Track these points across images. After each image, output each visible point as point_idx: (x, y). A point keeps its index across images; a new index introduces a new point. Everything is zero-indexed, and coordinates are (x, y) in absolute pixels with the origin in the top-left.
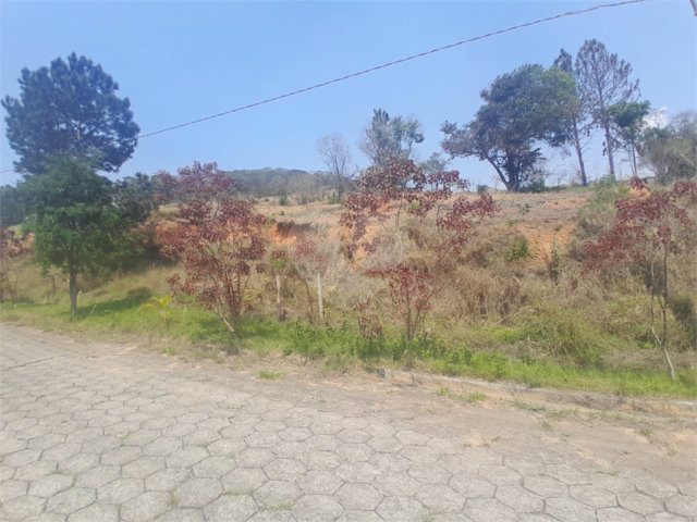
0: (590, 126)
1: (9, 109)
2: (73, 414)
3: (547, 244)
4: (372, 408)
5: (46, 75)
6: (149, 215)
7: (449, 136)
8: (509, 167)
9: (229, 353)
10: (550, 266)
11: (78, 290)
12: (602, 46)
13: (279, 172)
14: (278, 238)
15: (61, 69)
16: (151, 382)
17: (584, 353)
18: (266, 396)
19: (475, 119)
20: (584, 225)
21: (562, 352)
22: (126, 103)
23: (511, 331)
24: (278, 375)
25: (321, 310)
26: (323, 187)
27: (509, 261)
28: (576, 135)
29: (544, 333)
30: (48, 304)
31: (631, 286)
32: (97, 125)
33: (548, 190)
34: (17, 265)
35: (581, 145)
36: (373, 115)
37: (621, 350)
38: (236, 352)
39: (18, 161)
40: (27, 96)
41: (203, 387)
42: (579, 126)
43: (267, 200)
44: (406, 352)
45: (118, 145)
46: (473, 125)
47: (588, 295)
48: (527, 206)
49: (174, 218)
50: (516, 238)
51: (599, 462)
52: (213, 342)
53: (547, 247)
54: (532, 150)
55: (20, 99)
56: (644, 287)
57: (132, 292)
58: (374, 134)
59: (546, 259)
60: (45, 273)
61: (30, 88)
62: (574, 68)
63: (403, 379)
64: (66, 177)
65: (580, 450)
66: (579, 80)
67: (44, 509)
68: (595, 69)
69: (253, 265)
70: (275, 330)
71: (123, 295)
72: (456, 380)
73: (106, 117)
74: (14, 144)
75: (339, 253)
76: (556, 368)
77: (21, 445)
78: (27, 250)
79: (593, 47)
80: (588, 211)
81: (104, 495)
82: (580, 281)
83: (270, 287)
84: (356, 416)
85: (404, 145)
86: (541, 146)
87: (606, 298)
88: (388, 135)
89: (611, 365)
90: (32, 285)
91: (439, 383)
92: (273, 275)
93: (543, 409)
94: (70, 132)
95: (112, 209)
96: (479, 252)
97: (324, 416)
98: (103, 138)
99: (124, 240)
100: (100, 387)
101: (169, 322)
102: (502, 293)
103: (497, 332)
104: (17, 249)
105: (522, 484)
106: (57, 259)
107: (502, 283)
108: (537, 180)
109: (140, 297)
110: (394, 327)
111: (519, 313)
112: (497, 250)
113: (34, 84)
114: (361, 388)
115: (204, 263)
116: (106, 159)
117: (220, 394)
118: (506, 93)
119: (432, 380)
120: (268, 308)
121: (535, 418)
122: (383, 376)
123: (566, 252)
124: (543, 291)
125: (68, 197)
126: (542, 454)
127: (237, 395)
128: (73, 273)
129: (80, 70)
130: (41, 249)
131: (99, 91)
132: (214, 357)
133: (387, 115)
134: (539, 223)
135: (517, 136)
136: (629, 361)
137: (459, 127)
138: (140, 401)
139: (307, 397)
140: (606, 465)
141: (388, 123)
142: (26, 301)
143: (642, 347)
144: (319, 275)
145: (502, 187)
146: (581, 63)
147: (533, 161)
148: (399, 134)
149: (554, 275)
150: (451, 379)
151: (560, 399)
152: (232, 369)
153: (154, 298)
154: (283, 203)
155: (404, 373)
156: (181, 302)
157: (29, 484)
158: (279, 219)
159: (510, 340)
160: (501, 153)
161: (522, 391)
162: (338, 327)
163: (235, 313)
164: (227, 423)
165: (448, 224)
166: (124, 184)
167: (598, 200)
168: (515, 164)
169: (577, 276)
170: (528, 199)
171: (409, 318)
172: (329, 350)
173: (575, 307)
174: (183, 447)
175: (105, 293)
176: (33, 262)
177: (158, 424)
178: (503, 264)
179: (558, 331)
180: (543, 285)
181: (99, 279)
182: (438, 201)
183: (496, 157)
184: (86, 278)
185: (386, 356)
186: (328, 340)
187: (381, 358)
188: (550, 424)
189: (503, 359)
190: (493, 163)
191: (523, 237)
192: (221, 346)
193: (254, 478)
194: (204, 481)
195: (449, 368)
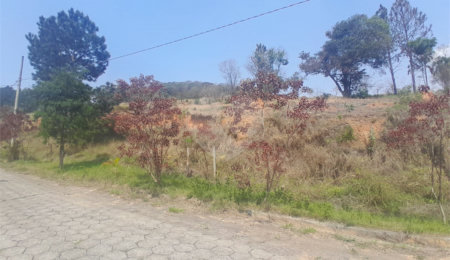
0: (399, 55)
1: (31, 41)
2: (49, 228)
3: (367, 131)
4: (238, 234)
5: (54, 22)
6: (112, 108)
7: (304, 61)
8: (343, 81)
9: (154, 196)
10: (367, 147)
11: (65, 154)
12: (407, 3)
13: (196, 84)
14: (191, 125)
15: (64, 18)
16: (101, 211)
17: (388, 205)
18: (171, 223)
19: (321, 50)
20: (391, 119)
21: (373, 203)
22: (103, 39)
23: (339, 189)
24: (181, 211)
25: (215, 171)
27: (340, 142)
28: (390, 60)
29: (361, 191)
30: (46, 162)
31: (422, 161)
32: (84, 52)
33: (370, 97)
34: (28, 137)
35: (393, 68)
36: (257, 48)
37: (413, 204)
38: (157, 196)
39: (35, 73)
40: (42, 33)
41: (132, 215)
42: (392, 55)
43: (187, 101)
44: (265, 199)
45: (96, 65)
46: (320, 54)
47: (393, 167)
48: (351, 106)
49: (128, 111)
50: (345, 128)
52: (145, 189)
53: (366, 134)
54: (361, 68)
55: (38, 34)
56: (430, 162)
57: (99, 156)
58: (256, 60)
59: (365, 141)
60: (45, 142)
61: (44, 29)
62: (389, 17)
63: (263, 217)
64: (62, 83)
66: (392, 25)
68: (402, 17)
69: (171, 139)
70: (184, 183)
71: (93, 157)
72: (298, 219)
73: (90, 48)
74: (33, 63)
75: (228, 135)
76: (366, 213)
77: (14, 244)
78: (36, 127)
79: (401, 3)
80: (394, 111)
82: (388, 157)
83: (183, 155)
85: (275, 67)
86: (366, 68)
87: (404, 169)
88: (265, 60)
89: (405, 214)
90: (38, 150)
91: (286, 221)
92: (185, 147)
93: (354, 241)
94: (68, 56)
95: (91, 104)
96: (320, 136)
97: (206, 237)
98: (88, 61)
99: (97, 123)
100: (69, 212)
101: (118, 175)
102: (335, 163)
103: (329, 190)
104: (30, 127)
106: (53, 134)
107: (334, 157)
108: (362, 89)
109: (102, 159)
110: (259, 183)
111: (345, 177)
112: (331, 135)
114: (233, 222)
115: (141, 137)
116: (89, 74)
117: (142, 221)
118: (342, 33)
119: (280, 218)
120: (181, 168)
121: (347, 246)
122: (250, 215)
123: (378, 137)
124: (362, 163)
125: (64, 95)
127: (153, 221)
128: (62, 142)
129: (76, 20)
130: (45, 127)
131: (87, 32)
132: (143, 198)
133: (265, 48)
134: (361, 118)
135: (350, 60)
136: (417, 211)
137: (312, 55)
138: (91, 222)
139: (197, 225)
141: (265, 53)
142: (33, 160)
143: (427, 202)
144: (214, 148)
145: (340, 95)
146: (393, 13)
147: (361, 78)
148: (272, 59)
149: (370, 152)
150: (294, 219)
151: (367, 235)
152: (153, 205)
153: (111, 160)
154: (197, 103)
155: (264, 213)
156: (127, 162)
158: (192, 112)
159: (337, 195)
160: (339, 72)
161: (341, 228)
162: (224, 182)
163: (158, 170)
164: (142, 238)
165: (294, 115)
166: (98, 89)
167: (401, 103)
168: (348, 79)
169: (385, 153)
170: (356, 102)
171: (268, 177)
172: (216, 197)
173: (383, 174)
174: (112, 251)
175: (82, 156)
176: (39, 136)
177: (99, 237)
178: (336, 144)
179: (371, 190)
180: (362, 159)
181: (79, 147)
182: (290, 100)
183: (335, 74)
184: (71, 147)
185: (252, 202)
186: (216, 190)
187: (249, 203)
188: (358, 251)
189: (330, 207)
190: (333, 78)
191: (350, 127)
192: (149, 191)
195: (294, 211)
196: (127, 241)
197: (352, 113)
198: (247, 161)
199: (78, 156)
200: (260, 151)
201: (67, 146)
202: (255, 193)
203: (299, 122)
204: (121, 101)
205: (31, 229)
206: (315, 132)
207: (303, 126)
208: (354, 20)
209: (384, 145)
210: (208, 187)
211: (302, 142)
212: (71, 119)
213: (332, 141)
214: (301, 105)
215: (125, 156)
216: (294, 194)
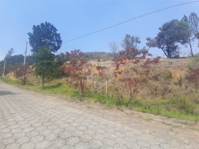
0: (194, 38)
1: (30, 36)
2: (38, 112)
3: (179, 74)
4: (117, 119)
5: (39, 27)
6: (63, 64)
7: (148, 41)
8: (168, 51)
9: (80, 101)
10: (179, 81)
11: (44, 83)
12: (196, 15)
13: (98, 53)
14: (96, 71)
15: (43, 26)
16: (59, 106)
17: (188, 109)
18: (88, 113)
19: (157, 36)
20: (190, 69)
21: (181, 108)
22: (59, 34)
23: (165, 101)
24: (92, 108)
25: (107, 91)
26: (110, 57)
27: (166, 79)
28: (190, 41)
29: (176, 102)
30: (37, 86)
32: (52, 40)
33: (180, 58)
34: (30, 75)
35: (191, 44)
36: (126, 36)
38: (82, 101)
39: (32, 49)
40: (34, 32)
41: (73, 108)
42: (190, 38)
43: (94, 60)
44: (130, 104)
45: (57, 45)
46: (156, 38)
47: (191, 91)
48: (171, 62)
50: (168, 72)
51: (185, 141)
52: (77, 98)
53: (178, 75)
54: (175, 45)
55: (33, 33)
57: (58, 83)
58: (125, 41)
59: (178, 79)
60: (37, 78)
61: (35, 30)
62: (188, 21)
63: (128, 112)
64: (43, 53)
65: (180, 137)
66: (190, 24)
68: (194, 21)
69: (88, 77)
70: (93, 95)
71: (56, 84)
72: (145, 114)
73: (54, 38)
74: (31, 45)
75: (113, 75)
76: (178, 113)
78: (33, 71)
79: (193, 15)
80: (192, 64)
81: (42, 133)
82: (189, 87)
83: (93, 84)
84: (112, 121)
85: (134, 44)
86: (178, 44)
87: (196, 92)
88: (130, 41)
89: (196, 113)
90: (34, 81)
91: (139, 114)
92: (94, 80)
93: (171, 125)
94: (45, 42)
95: (55, 62)
96: (156, 76)
97: (103, 120)
98: (53, 44)
99: (57, 70)
100: (46, 106)
101: (66, 92)
102: (163, 89)
103: (160, 101)
104: (30, 71)
105: (159, 145)
106: (40, 74)
107: (163, 86)
108: (177, 54)
109: (59, 85)
110: (127, 97)
111: (168, 95)
112: (161, 76)
115: (75, 76)
116: (54, 49)
117: (76, 111)
118: (167, 28)
119: (137, 113)
120: (92, 90)
121: (168, 127)
122: (123, 111)
123: (184, 77)
124: (176, 89)
125: (44, 58)
126: (168, 137)
127: (80, 112)
128: (44, 78)
129: (48, 27)
130: (36, 71)
131: (53, 32)
132: (76, 101)
133: (130, 36)
134: (176, 68)
135: (170, 41)
137: (152, 39)
138: (55, 110)
139: (99, 114)
140: (187, 141)
141: (130, 38)
142: (32, 85)
144: (106, 81)
145: (166, 57)
146: (190, 19)
147: (176, 49)
148: (133, 41)
149: (180, 84)
150: (143, 113)
151: (177, 122)
152: (80, 105)
153: (63, 85)
154: (99, 61)
155: (129, 111)
156: (70, 86)
157: (23, 129)
158: (97, 65)
159: (164, 104)
160: (165, 46)
161: (165, 119)
162: (111, 96)
163: (83, 90)
164: (76, 118)
165: (144, 67)
166: (58, 56)
167: (195, 61)
168: (170, 50)
169: (187, 85)
170: (174, 60)
171: (131, 94)
172: (107, 102)
173: (186, 94)
174: (64, 123)
175: (52, 83)
176: (34, 75)
177: (59, 117)
178: (164, 80)
179: (181, 102)
180: (176, 87)
181: (50, 80)
182: (142, 60)
183: (163, 47)
184: (47, 80)
185: (124, 105)
186: (107, 99)
187: (122, 105)
188: (173, 129)
189: (160, 109)
190: (162, 49)
191: (170, 72)
192: (78, 99)
193: (81, 133)
194: (67, 132)
195: (143, 110)
196: (70, 119)
197: (172, 65)
198: (121, 87)
199: (50, 84)
200: (127, 83)
201: (45, 79)
202: (125, 102)
203: (146, 69)
204: (67, 61)
205: (31, 113)
206: (153, 74)
208: (172, 22)
209: (187, 81)
210: (104, 98)
211: (148, 79)
212: (47, 68)
213: (162, 78)
214: (147, 62)
215: (69, 84)
216: (143, 103)
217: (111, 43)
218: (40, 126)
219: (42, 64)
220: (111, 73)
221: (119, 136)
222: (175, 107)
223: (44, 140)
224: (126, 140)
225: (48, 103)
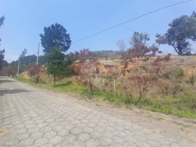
1: (42, 37)
2: (51, 109)
4: (127, 117)
5: (50, 29)
6: (73, 63)
7: (158, 38)
8: (179, 47)
9: (89, 99)
10: (191, 79)
11: (56, 81)
13: (106, 51)
14: (104, 69)
15: (54, 27)
16: (70, 103)
18: (97, 110)
19: (167, 32)
21: (192, 107)
23: (176, 100)
24: (101, 105)
25: (115, 89)
26: (118, 55)
27: (177, 78)
29: (187, 101)
30: (49, 84)
32: (62, 41)
33: (192, 55)
34: (42, 74)
36: (134, 33)
38: (91, 99)
39: (44, 49)
40: (46, 34)
41: (82, 106)
43: (102, 59)
44: (139, 103)
45: (66, 45)
46: (166, 34)
48: (183, 60)
49: (79, 64)
50: (180, 70)
52: (86, 96)
53: (190, 73)
54: (186, 42)
55: (44, 34)
57: (68, 82)
58: (133, 39)
59: (190, 77)
60: (48, 76)
61: (46, 32)
63: (138, 111)
64: (54, 53)
65: (190, 136)
67: (39, 131)
69: (97, 75)
70: (102, 94)
71: (66, 82)
72: (155, 113)
73: (64, 39)
74: (43, 45)
75: (121, 73)
76: (189, 112)
78: (45, 70)
81: (54, 128)
83: (101, 82)
84: (121, 119)
85: (143, 42)
86: (189, 41)
88: (138, 39)
90: (46, 79)
91: (149, 114)
92: (102, 79)
93: (182, 124)
94: (56, 43)
95: (65, 61)
96: (166, 74)
97: (112, 117)
98: (63, 44)
99: (67, 69)
100: (58, 103)
101: (76, 89)
102: (174, 88)
103: (171, 100)
104: (43, 70)
105: (170, 144)
106: (51, 73)
107: (174, 84)
108: (188, 51)
109: (69, 83)
110: (136, 96)
111: (179, 94)
112: (172, 74)
113: (47, 31)
114: (124, 112)
115: (85, 74)
116: (64, 49)
117: (85, 108)
118: (177, 24)
119: (147, 112)
120: (100, 88)
121: (179, 126)
122: (132, 110)
124: (188, 88)
125: (55, 58)
126: (178, 137)
127: (90, 109)
128: (55, 76)
129: (58, 28)
130: (48, 70)
131: (62, 32)
132: (85, 99)
133: (138, 33)
134: (187, 65)
135: (181, 37)
137: (162, 35)
138: (67, 107)
139: (108, 112)
141: (138, 35)
142: (44, 83)
144: (115, 79)
145: (177, 54)
147: (187, 45)
148: (141, 38)
149: (192, 82)
150: (153, 113)
151: (188, 122)
152: (89, 102)
153: (73, 83)
154: (106, 59)
155: (138, 109)
156: (79, 85)
157: (37, 125)
158: (105, 64)
159: (175, 103)
160: (176, 43)
161: (176, 118)
162: (119, 94)
163: (91, 88)
164: (86, 115)
165: (154, 64)
166: (67, 55)
168: (181, 46)
170: (185, 58)
171: (140, 93)
172: (116, 100)
174: (75, 120)
175: (62, 81)
176: (46, 73)
177: (70, 113)
178: (175, 78)
179: (192, 101)
180: (188, 86)
181: (61, 78)
182: (151, 57)
183: (174, 44)
184: (58, 78)
185: (133, 103)
186: (116, 98)
187: (131, 104)
188: (184, 129)
189: (171, 108)
190: (173, 46)
191: (182, 70)
192: (88, 96)
193: (91, 130)
194: (78, 128)
195: (153, 109)
196: (80, 116)
197: (183, 63)
198: (130, 85)
199: (61, 82)
200: (137, 81)
202: (134, 100)
203: (156, 67)
204: (76, 60)
205: (44, 109)
206: (164, 72)
207: (158, 69)
208: (182, 18)
210: (112, 96)
211: (158, 77)
212: (58, 67)
213: (173, 77)
214: (157, 60)
215: (78, 82)
216: (153, 101)
217: (119, 41)
218: (53, 122)
219: (53, 63)
220: (119, 72)
221: (128, 134)
222: (187, 106)
223: (57, 135)
224: (136, 138)
225: (59, 100)
